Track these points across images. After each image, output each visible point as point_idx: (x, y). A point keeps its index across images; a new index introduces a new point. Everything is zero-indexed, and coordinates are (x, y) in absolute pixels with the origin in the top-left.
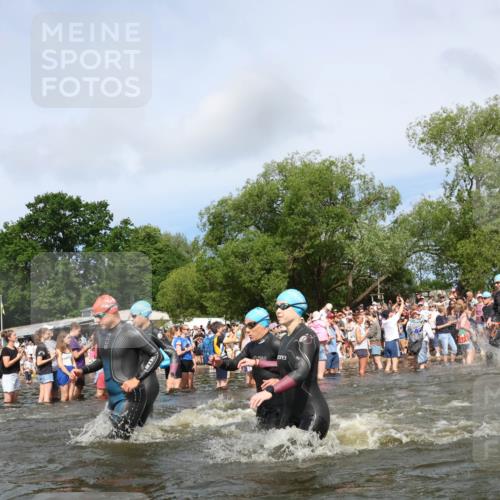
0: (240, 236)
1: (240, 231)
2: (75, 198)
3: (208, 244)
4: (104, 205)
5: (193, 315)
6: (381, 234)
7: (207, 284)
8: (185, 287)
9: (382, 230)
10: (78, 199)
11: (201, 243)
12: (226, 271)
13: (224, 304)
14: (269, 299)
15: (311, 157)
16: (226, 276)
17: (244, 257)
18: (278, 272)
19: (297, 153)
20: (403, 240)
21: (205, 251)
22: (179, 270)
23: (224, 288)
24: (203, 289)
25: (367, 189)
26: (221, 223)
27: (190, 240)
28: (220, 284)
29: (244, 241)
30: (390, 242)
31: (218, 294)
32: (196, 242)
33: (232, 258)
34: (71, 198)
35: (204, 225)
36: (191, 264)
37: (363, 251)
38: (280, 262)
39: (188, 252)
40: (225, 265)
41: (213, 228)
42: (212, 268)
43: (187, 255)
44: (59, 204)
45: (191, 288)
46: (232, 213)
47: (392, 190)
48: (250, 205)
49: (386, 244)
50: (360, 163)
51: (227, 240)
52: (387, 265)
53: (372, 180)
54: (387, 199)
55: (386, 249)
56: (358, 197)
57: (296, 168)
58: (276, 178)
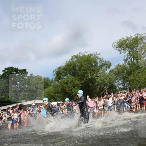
0: (65, 77)
1: (65, 76)
2: (16, 68)
3: (56, 80)
4: (25, 70)
5: (52, 101)
6: (106, 75)
7: (56, 92)
8: (50, 93)
9: (107, 74)
10: (17, 68)
11: (54, 80)
12: (62, 87)
13: (61, 97)
14: (74, 95)
15: (85, 53)
16: (62, 89)
17: (67, 83)
18: (77, 87)
20: (113, 76)
21: (55, 82)
22: (48, 88)
23: (61, 93)
24: (55, 93)
25: (102, 62)
26: (60, 74)
27: (51, 79)
28: (60, 92)
29: (66, 79)
31: (59, 94)
32: (52, 80)
33: (63, 84)
34: (15, 68)
35: (55, 74)
36: (51, 86)
37: (101, 80)
38: (77, 84)
39: (50, 83)
40: (61, 86)
41: (57, 75)
42: (57, 87)
43: (50, 84)
44: (12, 70)
45: (51, 93)
46: (63, 71)
47: (109, 62)
48: (68, 68)
49: (108, 78)
50: (99, 54)
51: (62, 78)
52: (109, 84)
53: (103, 59)
54: (107, 65)
55: (108, 79)
56: (99, 65)
57: (81, 57)
58: (75, 60)
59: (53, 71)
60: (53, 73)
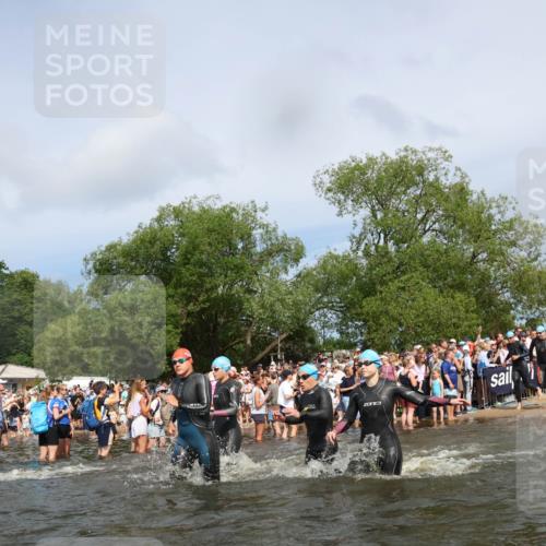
6: (283, 288)
9: (285, 284)
15: (210, 202)
18: (170, 327)
20: (305, 295)
25: (270, 239)
26: (108, 271)
30: (292, 298)
35: (89, 272)
38: (173, 316)
46: (121, 260)
48: (142, 251)
49: (289, 300)
50: (263, 210)
52: (289, 322)
54: (290, 250)
55: (288, 305)
56: (259, 248)
57: (194, 213)
58: (171, 222)
60: (83, 267)
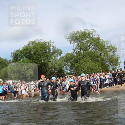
0: (22, 60)
1: (22, 58)
3: (13, 61)
6: (57, 61)
8: (6, 72)
11: (11, 61)
15: (41, 41)
19: (37, 39)
20: (62, 62)
21: (12, 63)
22: (5, 68)
25: (54, 49)
26: (17, 56)
29: (22, 61)
30: (59, 63)
32: (10, 61)
35: (12, 56)
41: (15, 58)
43: (7, 64)
46: (20, 54)
47: (60, 50)
48: (25, 52)
49: (58, 63)
50: (53, 43)
51: (18, 60)
52: (58, 68)
53: (55, 47)
54: (59, 52)
56: (52, 51)
57: (37, 43)
58: (32, 45)
59: (11, 53)
